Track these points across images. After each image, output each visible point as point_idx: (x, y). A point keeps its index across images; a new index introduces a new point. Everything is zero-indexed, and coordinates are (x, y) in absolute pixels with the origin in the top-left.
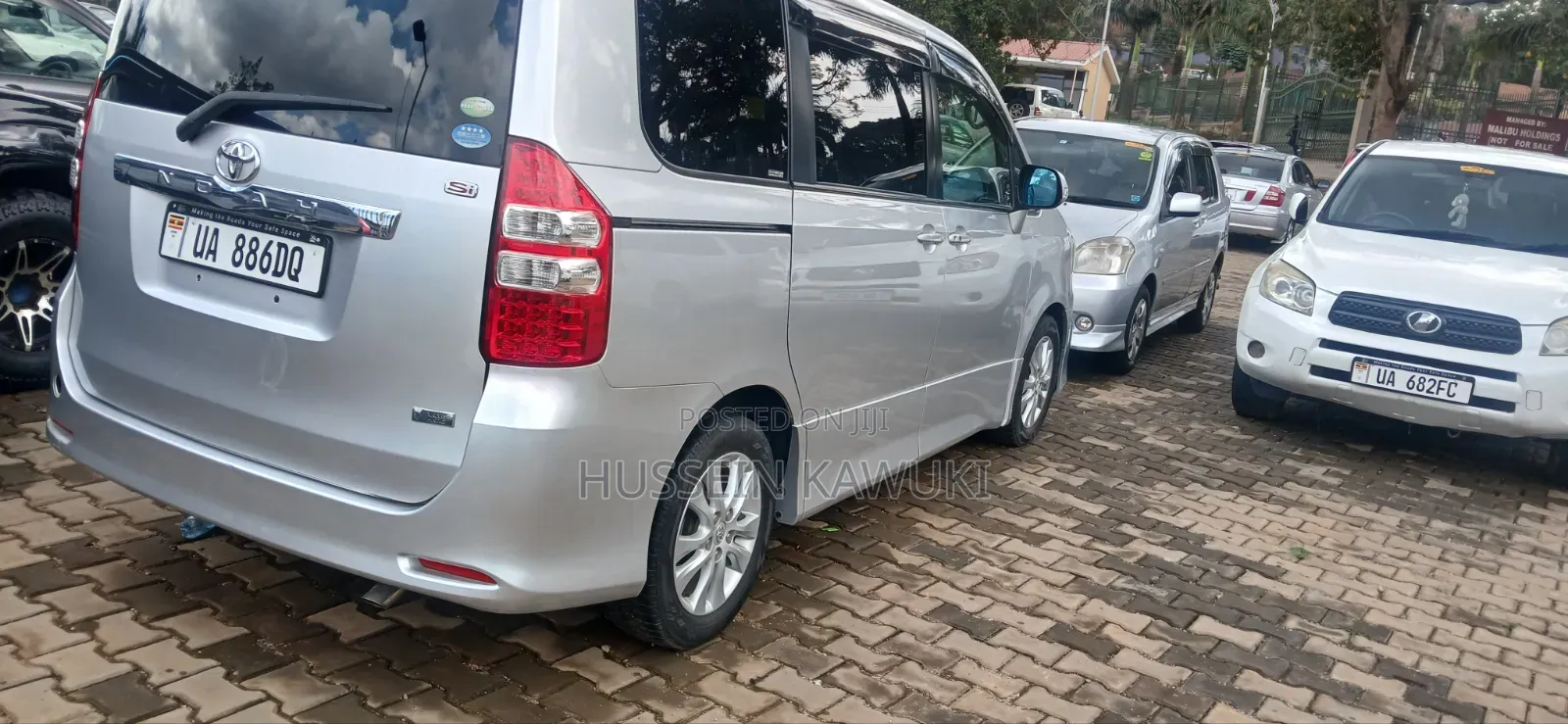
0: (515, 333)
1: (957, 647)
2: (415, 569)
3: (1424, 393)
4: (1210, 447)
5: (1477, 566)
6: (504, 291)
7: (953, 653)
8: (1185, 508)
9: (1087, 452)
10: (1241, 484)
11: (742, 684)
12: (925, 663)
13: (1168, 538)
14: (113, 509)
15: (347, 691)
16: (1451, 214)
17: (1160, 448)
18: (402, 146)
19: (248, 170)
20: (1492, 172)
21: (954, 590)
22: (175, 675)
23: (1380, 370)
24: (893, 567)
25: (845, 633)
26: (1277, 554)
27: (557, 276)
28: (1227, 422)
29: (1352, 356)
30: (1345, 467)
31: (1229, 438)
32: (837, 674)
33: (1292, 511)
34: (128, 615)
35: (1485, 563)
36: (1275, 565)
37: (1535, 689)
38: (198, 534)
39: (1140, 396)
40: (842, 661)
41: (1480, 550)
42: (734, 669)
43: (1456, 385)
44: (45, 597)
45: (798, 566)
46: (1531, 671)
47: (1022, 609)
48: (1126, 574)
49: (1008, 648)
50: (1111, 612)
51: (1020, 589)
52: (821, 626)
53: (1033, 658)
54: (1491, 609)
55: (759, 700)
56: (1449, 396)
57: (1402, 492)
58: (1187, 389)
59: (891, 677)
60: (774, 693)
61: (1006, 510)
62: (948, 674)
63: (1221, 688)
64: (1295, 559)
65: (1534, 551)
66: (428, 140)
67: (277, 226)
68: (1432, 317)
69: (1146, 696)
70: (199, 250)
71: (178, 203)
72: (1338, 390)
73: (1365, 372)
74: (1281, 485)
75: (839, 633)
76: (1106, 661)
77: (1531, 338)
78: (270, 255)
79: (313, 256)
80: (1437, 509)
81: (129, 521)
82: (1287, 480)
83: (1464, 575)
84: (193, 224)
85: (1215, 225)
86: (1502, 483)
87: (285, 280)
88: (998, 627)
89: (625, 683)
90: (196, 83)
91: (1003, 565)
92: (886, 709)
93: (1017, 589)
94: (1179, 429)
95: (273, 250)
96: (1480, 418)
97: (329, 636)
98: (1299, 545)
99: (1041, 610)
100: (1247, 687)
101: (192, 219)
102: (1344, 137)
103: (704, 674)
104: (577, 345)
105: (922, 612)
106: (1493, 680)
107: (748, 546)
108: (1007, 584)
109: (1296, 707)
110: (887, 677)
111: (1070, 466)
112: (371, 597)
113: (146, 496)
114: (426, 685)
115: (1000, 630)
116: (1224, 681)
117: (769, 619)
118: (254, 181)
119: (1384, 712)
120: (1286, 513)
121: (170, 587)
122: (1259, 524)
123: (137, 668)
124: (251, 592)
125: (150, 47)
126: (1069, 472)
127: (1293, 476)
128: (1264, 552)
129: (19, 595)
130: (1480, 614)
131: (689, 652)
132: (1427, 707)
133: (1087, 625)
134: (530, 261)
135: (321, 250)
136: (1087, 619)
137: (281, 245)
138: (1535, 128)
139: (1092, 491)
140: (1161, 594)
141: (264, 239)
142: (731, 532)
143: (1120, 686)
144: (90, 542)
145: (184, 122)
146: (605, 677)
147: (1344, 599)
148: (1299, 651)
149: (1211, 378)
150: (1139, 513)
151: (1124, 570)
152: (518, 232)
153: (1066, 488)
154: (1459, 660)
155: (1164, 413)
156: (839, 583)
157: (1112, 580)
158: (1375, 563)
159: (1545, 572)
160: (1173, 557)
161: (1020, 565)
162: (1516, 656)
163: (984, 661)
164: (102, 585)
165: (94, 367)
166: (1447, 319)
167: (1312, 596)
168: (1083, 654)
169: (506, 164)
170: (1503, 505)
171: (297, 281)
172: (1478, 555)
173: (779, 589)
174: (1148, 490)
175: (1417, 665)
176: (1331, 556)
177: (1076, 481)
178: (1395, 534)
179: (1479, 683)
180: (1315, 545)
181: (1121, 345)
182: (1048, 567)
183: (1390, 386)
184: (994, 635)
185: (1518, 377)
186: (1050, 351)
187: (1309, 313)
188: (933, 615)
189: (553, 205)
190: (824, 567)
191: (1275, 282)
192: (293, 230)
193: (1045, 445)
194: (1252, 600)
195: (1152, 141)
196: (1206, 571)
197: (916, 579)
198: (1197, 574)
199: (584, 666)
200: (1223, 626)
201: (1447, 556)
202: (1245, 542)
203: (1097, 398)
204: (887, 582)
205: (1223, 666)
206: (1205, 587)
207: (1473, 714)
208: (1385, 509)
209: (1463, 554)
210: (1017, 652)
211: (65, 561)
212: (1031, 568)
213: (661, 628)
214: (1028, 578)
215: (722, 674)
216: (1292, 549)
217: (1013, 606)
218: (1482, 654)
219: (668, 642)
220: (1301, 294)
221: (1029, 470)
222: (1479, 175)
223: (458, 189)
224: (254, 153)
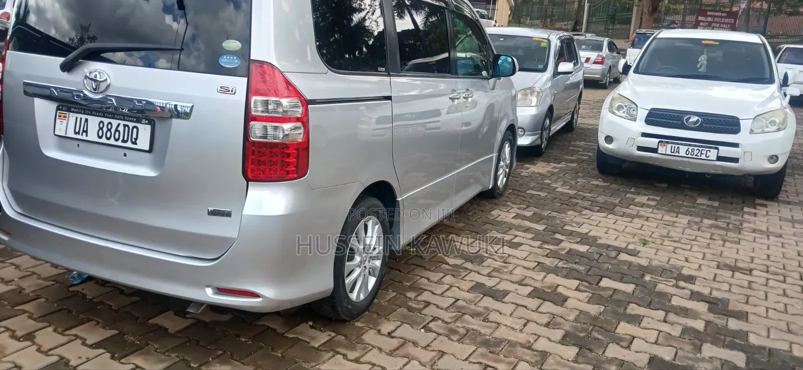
0: (260, 165)
1: (487, 305)
2: (215, 293)
3: (694, 156)
4: (589, 191)
5: (728, 241)
6: (254, 142)
7: (486, 308)
8: (584, 223)
9: (531, 198)
10: (608, 209)
11: (384, 335)
12: (475, 315)
13: (579, 239)
14: (28, 271)
15: (179, 360)
16: (698, 66)
17: (565, 193)
18: (180, 67)
19: (103, 86)
20: (718, 43)
21: (480, 276)
22: (84, 360)
23: (672, 146)
24: (447, 266)
25: (431, 303)
26: (633, 243)
27: (281, 133)
28: (596, 177)
29: (658, 140)
30: (657, 196)
31: (598, 185)
32: (431, 325)
33: (636, 220)
34: (50, 329)
35: (733, 239)
36: (633, 248)
37: (768, 300)
38: (79, 281)
39: (551, 167)
40: (432, 318)
41: (729, 233)
42: (378, 328)
43: (710, 151)
45: (400, 271)
46: (765, 291)
47: (516, 283)
48: (562, 260)
49: (513, 303)
50: (559, 280)
51: (513, 272)
52: (418, 301)
53: (526, 307)
54: (739, 262)
55: (395, 343)
56: (706, 157)
57: (686, 206)
58: (572, 162)
59: (459, 324)
60: (401, 338)
61: (497, 232)
62: (485, 320)
63: (620, 314)
64: (642, 245)
65: (754, 231)
67: (122, 115)
68: (696, 118)
69: (585, 322)
70: (77, 130)
71: (62, 106)
72: (651, 158)
73: (665, 148)
74: (627, 207)
75: (428, 304)
76: (562, 306)
77: (745, 125)
78: (119, 131)
79: (144, 131)
80: (704, 213)
81: (39, 277)
82: (630, 205)
83: (723, 246)
84: (72, 117)
85: (578, 77)
86: (733, 198)
87: (129, 144)
88: (506, 293)
89: (323, 341)
90: (58, 37)
91: (501, 261)
92: (459, 341)
93: (511, 272)
94: (573, 183)
95: (121, 128)
96: (721, 167)
97: (162, 331)
98: (643, 238)
99: (526, 281)
100: (633, 313)
101: (71, 114)
102: (627, 26)
103: (364, 332)
104: (294, 169)
105: (467, 289)
106: (748, 298)
107: (378, 263)
108: (505, 270)
109: (658, 321)
110: (457, 324)
111: (524, 206)
112: (190, 310)
113: (47, 262)
114: (220, 352)
115: (507, 294)
116: (621, 310)
117: (390, 299)
118: (107, 92)
119: (700, 318)
120: (633, 221)
121: (70, 312)
122: (621, 228)
123: (62, 358)
124: (115, 310)
125: (32, 20)
126: (524, 209)
127: (632, 202)
128: (626, 242)
130: (735, 265)
131: (355, 320)
132: (720, 314)
133: (549, 287)
134: (266, 126)
136: (549, 285)
137: (125, 126)
138: (721, 17)
139: (536, 218)
140: (581, 268)
141: (115, 123)
142: (370, 257)
143: (572, 318)
144: (20, 290)
145: (64, 61)
146: (313, 338)
147: (670, 263)
148: (654, 292)
149: (583, 155)
150: (562, 228)
151: (562, 258)
152: (258, 111)
153: (524, 218)
154: (730, 289)
155: (564, 175)
156: (422, 277)
157: (556, 263)
158: (681, 243)
159: (762, 241)
160: (583, 249)
161: (510, 260)
162: (757, 285)
163: (503, 311)
164: (33, 314)
165: (19, 198)
166: (703, 119)
167: (654, 263)
168: (550, 303)
169: (250, 75)
170: (735, 209)
171: (136, 144)
172: (728, 235)
173: (392, 283)
174: (564, 215)
175: (711, 293)
176: (659, 241)
177: (528, 214)
178: (687, 228)
179: (741, 300)
180: (650, 237)
181: (539, 142)
182: (524, 260)
183: (677, 154)
184: (504, 297)
185: (740, 146)
186: (509, 148)
187: (635, 120)
188: (472, 289)
189: (277, 96)
190: (413, 270)
191: (617, 106)
192: (132, 117)
193: (510, 196)
194: (626, 268)
195: (546, 36)
196: (601, 255)
197: (460, 272)
198: (597, 257)
199: (301, 334)
200: (615, 282)
201: (714, 237)
202: (616, 238)
203: (529, 170)
204: (446, 275)
205: (619, 303)
206: (602, 263)
207: (742, 316)
208: (680, 215)
209: (721, 235)
210: (518, 305)
211: (8, 302)
212: (515, 261)
213: (340, 310)
214: (515, 266)
215: (372, 331)
216: (640, 240)
217: (511, 281)
218: (740, 285)
219: (344, 317)
220: (629, 111)
221: (504, 210)
222: (711, 45)
223: (225, 90)
224: (106, 76)
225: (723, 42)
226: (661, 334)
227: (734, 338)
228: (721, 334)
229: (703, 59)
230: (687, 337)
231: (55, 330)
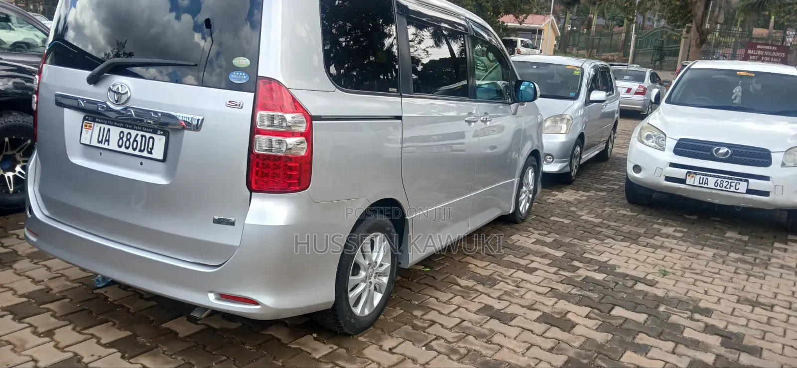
0: (264, 177)
1: (493, 327)
2: (218, 299)
3: (723, 188)
4: (615, 220)
5: (754, 276)
6: (258, 155)
7: (491, 330)
8: (605, 252)
9: (553, 224)
10: (632, 238)
11: (385, 351)
12: (477, 336)
13: (597, 267)
14: (59, 273)
15: (184, 363)
16: (733, 97)
17: (591, 221)
18: (202, 83)
19: (124, 98)
20: (753, 75)
21: (490, 298)
22: (95, 357)
23: (700, 178)
24: (458, 288)
25: (436, 322)
26: (652, 273)
27: (285, 147)
28: (624, 207)
29: (686, 171)
30: (685, 227)
31: (625, 215)
32: (433, 343)
33: (659, 251)
34: (70, 327)
35: (758, 274)
36: (652, 279)
37: (786, 338)
38: (103, 284)
39: (579, 195)
40: (435, 337)
41: (755, 268)
42: (380, 343)
43: (739, 184)
44: (27, 320)
45: (410, 289)
46: (784, 328)
47: (525, 307)
48: (576, 287)
49: (519, 327)
50: (570, 306)
51: (524, 296)
52: (423, 319)
53: (532, 331)
54: (762, 297)
55: (394, 359)
56: (736, 189)
57: (714, 239)
58: (602, 190)
59: (461, 344)
60: (401, 355)
61: (514, 256)
62: (489, 342)
63: (628, 343)
64: (662, 276)
65: (782, 267)
66: (214, 79)
67: (140, 126)
68: (726, 150)
69: (590, 349)
70: (100, 140)
71: (88, 116)
72: (679, 189)
73: (693, 179)
74: (652, 238)
75: (433, 323)
76: (569, 332)
77: (777, 158)
78: (137, 141)
79: (160, 141)
80: (732, 247)
81: (67, 279)
82: (655, 236)
83: (747, 280)
84: (97, 127)
85: (613, 106)
86: (764, 232)
87: (145, 154)
88: (513, 317)
89: (326, 353)
90: (94, 54)
91: (514, 284)
92: (459, 360)
93: (522, 297)
94: (600, 211)
95: (139, 139)
96: (751, 199)
97: (173, 335)
98: (664, 268)
99: (536, 306)
100: (641, 342)
101: (96, 124)
102: (675, 58)
103: (365, 346)
104: (296, 181)
105: (474, 310)
106: (765, 334)
107: (385, 280)
108: (517, 294)
109: (667, 352)
110: (458, 344)
111: (546, 232)
112: (195, 314)
113: (76, 266)
114: (224, 358)
115: (515, 318)
116: (629, 339)
117: (397, 317)
118: (127, 104)
119: (711, 352)
120: (656, 252)
122: (642, 258)
123: (76, 354)
124: (132, 313)
125: (70, 36)
126: (545, 235)
127: (658, 233)
128: (645, 272)
129: (14, 319)
130: (756, 300)
131: (358, 335)
132: (732, 348)
133: (558, 313)
134: (271, 140)
135: (163, 138)
136: (559, 311)
137: (142, 136)
138: (772, 51)
139: (557, 245)
140: (595, 296)
141: (134, 133)
142: (376, 273)
143: (577, 344)
144: (48, 290)
145: (91, 75)
146: (315, 350)
147: (687, 295)
148: (666, 323)
149: (614, 184)
150: (581, 255)
151: (576, 284)
152: (264, 125)
153: (544, 244)
154: (747, 324)
155: (591, 203)
156: (431, 297)
157: (569, 290)
158: (702, 276)
159: (788, 277)
160: (600, 277)
161: (523, 284)
162: (776, 321)
163: (508, 334)
164: (56, 313)
165: (47, 200)
166: (733, 150)
167: (671, 294)
168: (557, 328)
169: (257, 91)
170: (765, 244)
171: (152, 154)
172: (754, 270)
173: (402, 301)
174: (585, 243)
175: (726, 327)
176: (679, 273)
177: (549, 240)
178: (711, 261)
179: (757, 335)
180: (671, 268)
181: (568, 169)
182: (537, 285)
183: (706, 186)
184: (511, 320)
185: (770, 178)
186: (533, 174)
187: (663, 150)
188: (479, 311)
189: (282, 111)
190: (423, 289)
191: (645, 135)
192: (148, 128)
193: (531, 222)
194: (641, 297)
195: (580, 65)
196: (617, 283)
197: (470, 293)
198: (612, 285)
199: (304, 345)
200: (627, 311)
201: (738, 271)
202: (636, 268)
203: (557, 197)
204: (456, 296)
205: (628, 332)
206: (617, 292)
207: (756, 351)
208: (706, 248)
209: (747, 270)
210: (524, 329)
211: (36, 301)
212: (529, 286)
213: (342, 324)
214: (527, 290)
215: (375, 346)
216: (660, 270)
217: (520, 305)
218: (758, 320)
219: (346, 331)
220: (658, 140)
221: (525, 235)
222: (747, 76)
223: (233, 104)
224: (127, 89)
225: (758, 74)
226: (667, 365)
231: (74, 329)
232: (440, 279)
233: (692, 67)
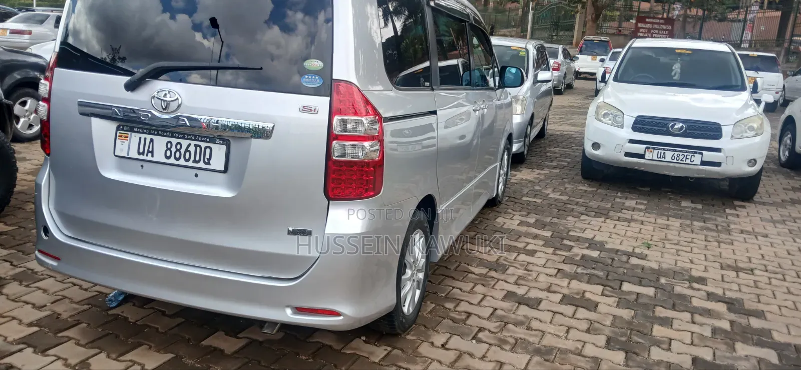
1: (524, 313)
2: (294, 313)
3: (679, 161)
4: (580, 196)
5: (723, 242)
6: (335, 162)
7: (526, 317)
8: (586, 228)
9: (528, 204)
10: (599, 213)
11: (438, 347)
12: (517, 324)
13: (587, 245)
14: (58, 295)
16: (673, 74)
17: (559, 199)
19: (173, 106)
20: (691, 52)
21: (509, 284)
23: (658, 152)
24: (473, 276)
25: (471, 314)
26: (638, 247)
27: (361, 152)
28: (581, 183)
29: (645, 146)
31: (586, 191)
32: (480, 335)
33: (632, 224)
34: (103, 355)
35: (725, 240)
36: (640, 252)
37: (777, 298)
38: (116, 304)
39: (536, 173)
40: (478, 328)
41: (720, 235)
43: (694, 156)
44: (51, 352)
47: (544, 290)
48: (579, 266)
49: (549, 311)
50: (584, 286)
51: (538, 280)
52: (458, 311)
53: (562, 314)
54: (740, 263)
55: (451, 355)
56: (691, 162)
57: (674, 209)
58: (554, 168)
59: (505, 333)
60: (456, 350)
61: (509, 239)
62: (529, 328)
63: (651, 318)
64: (647, 249)
65: (742, 232)
67: (193, 135)
68: (680, 125)
69: (621, 326)
70: (141, 151)
72: (638, 163)
73: (651, 154)
74: (620, 212)
75: (469, 314)
76: (595, 311)
77: (726, 131)
78: (190, 152)
79: (218, 153)
80: (692, 216)
81: (72, 301)
82: (622, 209)
83: (720, 247)
84: (135, 138)
86: (713, 200)
87: (201, 165)
89: (382, 356)
91: (523, 268)
92: (512, 350)
94: (562, 188)
95: (192, 149)
96: (705, 170)
97: (218, 352)
98: (645, 241)
99: (553, 289)
100: (661, 315)
101: (133, 134)
103: (417, 345)
104: (371, 186)
105: (500, 298)
106: (758, 297)
107: (422, 276)
108: (530, 278)
109: (687, 322)
110: (503, 334)
115: (540, 302)
116: (650, 314)
117: (432, 311)
118: (179, 111)
119: (723, 318)
121: (117, 336)
122: (622, 233)
124: (163, 333)
126: (526, 216)
127: (623, 207)
128: (631, 246)
129: (35, 352)
130: (736, 265)
131: (405, 334)
132: (740, 314)
133: (577, 294)
134: (344, 145)
136: (575, 291)
137: (196, 146)
138: (659, 24)
139: (543, 226)
140: (600, 274)
141: (185, 143)
142: (417, 270)
143: (608, 323)
145: (130, 80)
146: (371, 353)
147: (678, 265)
148: (673, 294)
149: (562, 161)
150: (567, 234)
151: (578, 264)
153: (529, 225)
154: (740, 289)
155: (551, 181)
156: (454, 288)
157: (575, 269)
158: (680, 246)
159: (752, 241)
160: (595, 254)
161: (530, 267)
162: (762, 284)
163: (542, 319)
166: (688, 125)
167: (665, 266)
168: (584, 309)
169: (333, 94)
170: (718, 211)
171: (209, 164)
172: (720, 237)
173: (428, 295)
174: (565, 221)
175: (724, 294)
177: (531, 220)
178: (681, 230)
179: (754, 299)
180: (651, 240)
181: (522, 149)
182: (544, 267)
183: (663, 159)
184: (539, 305)
185: (722, 150)
186: (507, 156)
187: (622, 127)
188: (505, 298)
190: (443, 280)
191: (603, 113)
192: (204, 137)
194: (640, 271)
195: (524, 46)
196: (613, 259)
197: (488, 281)
198: (610, 261)
199: (358, 349)
200: (634, 285)
201: (709, 239)
202: (621, 242)
204: (476, 284)
205: (646, 306)
206: (616, 267)
207: (760, 315)
208: (671, 219)
209: (714, 237)
210: (554, 312)
212: (536, 268)
213: (396, 325)
214: (538, 273)
215: (426, 344)
216: (643, 243)
217: (539, 289)
218: (748, 285)
219: (399, 331)
220: (616, 118)
221: (507, 217)
222: (684, 54)
224: (177, 96)
226: (694, 335)
227: (761, 336)
228: (747, 333)
229: (677, 67)
230: (717, 336)
231: (109, 357)
232: (452, 268)
233: (633, 46)
